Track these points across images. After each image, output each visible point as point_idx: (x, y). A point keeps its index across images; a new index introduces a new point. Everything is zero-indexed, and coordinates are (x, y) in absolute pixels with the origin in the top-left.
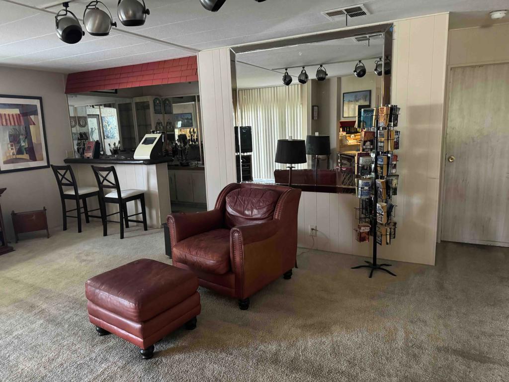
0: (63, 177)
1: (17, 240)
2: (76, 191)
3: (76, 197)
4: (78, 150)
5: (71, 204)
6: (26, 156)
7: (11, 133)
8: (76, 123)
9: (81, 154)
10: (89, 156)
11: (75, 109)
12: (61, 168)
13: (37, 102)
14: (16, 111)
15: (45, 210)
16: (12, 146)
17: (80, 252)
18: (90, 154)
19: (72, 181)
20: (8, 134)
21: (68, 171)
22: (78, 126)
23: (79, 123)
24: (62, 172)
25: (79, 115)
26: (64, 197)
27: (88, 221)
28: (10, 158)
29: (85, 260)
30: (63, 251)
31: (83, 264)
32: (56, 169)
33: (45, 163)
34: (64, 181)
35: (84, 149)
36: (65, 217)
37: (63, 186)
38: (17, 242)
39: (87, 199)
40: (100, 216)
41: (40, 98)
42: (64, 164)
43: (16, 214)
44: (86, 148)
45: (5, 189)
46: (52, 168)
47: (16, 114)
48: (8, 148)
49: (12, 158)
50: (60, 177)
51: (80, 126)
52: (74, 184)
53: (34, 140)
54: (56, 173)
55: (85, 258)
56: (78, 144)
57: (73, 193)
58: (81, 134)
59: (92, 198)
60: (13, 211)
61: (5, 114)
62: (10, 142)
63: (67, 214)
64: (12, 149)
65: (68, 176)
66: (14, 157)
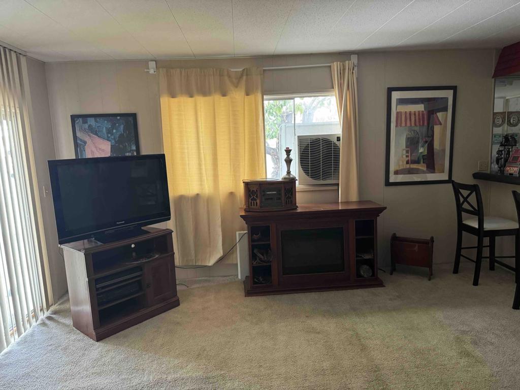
0: (466, 199)
1: (393, 271)
2: (481, 223)
3: (479, 232)
4: (498, 160)
5: (470, 240)
6: (422, 167)
7: (409, 136)
8: (503, 122)
9: (500, 168)
10: (512, 172)
11: (507, 102)
12: (465, 187)
13: (449, 94)
14: (420, 108)
15: (432, 239)
16: (407, 152)
17: (465, 328)
18: (515, 169)
19: (477, 208)
20: (405, 137)
21: (474, 193)
22: (506, 126)
23: (509, 121)
24: (465, 193)
25: (512, 109)
26: (462, 227)
27: (492, 268)
28: (402, 168)
29: (468, 355)
30: (439, 315)
31: (463, 362)
32: (457, 187)
33: (445, 177)
34: (466, 206)
35: (506, 161)
36: (458, 255)
37: (463, 213)
38: (391, 274)
39: (496, 238)
40: (514, 266)
41: (454, 88)
42: (471, 181)
43: (397, 237)
44: (510, 159)
45: (385, 208)
46: (453, 185)
47: (419, 112)
48: (403, 155)
49: (405, 167)
50: (462, 200)
51: (510, 124)
52: (479, 213)
53: (437, 145)
54: (457, 193)
55: (469, 348)
56: (499, 152)
57: (475, 225)
58: (506, 138)
59: (506, 237)
60: (395, 234)
61: (406, 112)
62: (407, 147)
63: (463, 252)
64: (407, 156)
65: (473, 199)
66: (408, 166)
